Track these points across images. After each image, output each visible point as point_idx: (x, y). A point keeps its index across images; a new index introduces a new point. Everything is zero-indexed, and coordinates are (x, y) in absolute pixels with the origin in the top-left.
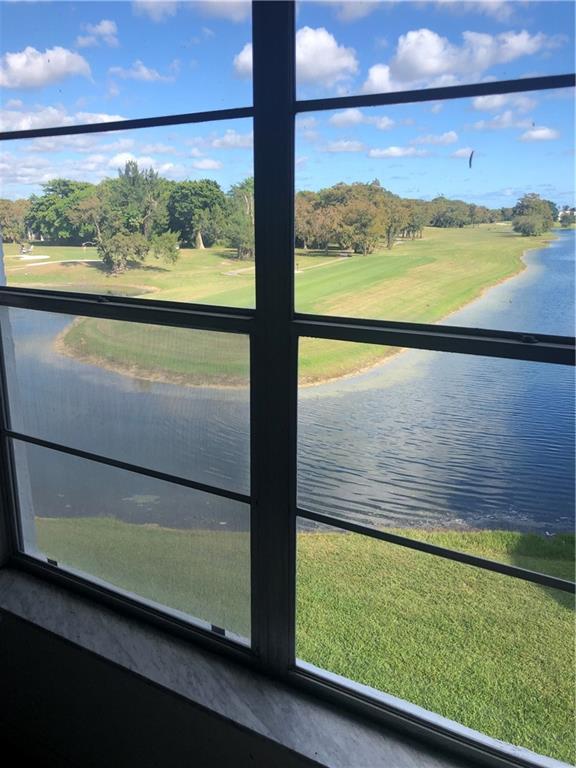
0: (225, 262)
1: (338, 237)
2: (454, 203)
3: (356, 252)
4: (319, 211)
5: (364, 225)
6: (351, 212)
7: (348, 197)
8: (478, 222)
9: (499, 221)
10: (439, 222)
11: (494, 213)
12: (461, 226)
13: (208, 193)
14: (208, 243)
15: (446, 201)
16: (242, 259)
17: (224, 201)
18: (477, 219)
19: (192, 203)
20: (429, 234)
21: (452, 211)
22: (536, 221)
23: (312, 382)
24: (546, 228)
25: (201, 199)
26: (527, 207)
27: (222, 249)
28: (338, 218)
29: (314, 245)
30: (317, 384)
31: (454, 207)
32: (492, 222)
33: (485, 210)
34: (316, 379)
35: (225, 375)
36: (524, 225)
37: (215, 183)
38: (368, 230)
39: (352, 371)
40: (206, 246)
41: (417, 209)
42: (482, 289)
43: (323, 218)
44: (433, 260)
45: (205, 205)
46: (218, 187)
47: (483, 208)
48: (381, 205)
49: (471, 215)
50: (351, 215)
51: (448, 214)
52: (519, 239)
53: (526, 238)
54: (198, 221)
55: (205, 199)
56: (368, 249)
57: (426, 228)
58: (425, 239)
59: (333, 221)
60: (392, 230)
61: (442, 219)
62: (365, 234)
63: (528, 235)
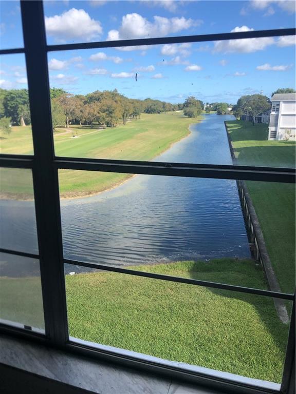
1: (98, 119)
2: (155, 101)
3: (107, 126)
4: (86, 105)
5: (111, 113)
6: (103, 105)
7: (101, 98)
8: (167, 111)
9: (178, 110)
10: (149, 111)
11: (174, 106)
12: (159, 113)
13: (26, 96)
15: (151, 100)
18: (167, 109)
19: (17, 101)
20: (144, 117)
21: (154, 105)
22: (194, 110)
24: (199, 113)
25: (22, 99)
26: (190, 103)
28: (97, 109)
29: (85, 123)
30: (91, 195)
31: (155, 103)
32: (174, 110)
34: (90, 193)
36: (189, 112)
38: (113, 115)
39: (109, 188)
40: (26, 124)
41: (137, 104)
42: (170, 144)
43: (89, 109)
44: (146, 130)
45: (25, 103)
47: (169, 104)
48: (119, 102)
49: (164, 107)
50: (103, 107)
51: (153, 107)
52: (186, 119)
53: (190, 119)
54: (21, 112)
55: (24, 100)
56: (113, 125)
57: (142, 114)
58: (142, 120)
59: (94, 111)
60: (125, 115)
61: (150, 109)
62: (111, 117)
63: (191, 117)
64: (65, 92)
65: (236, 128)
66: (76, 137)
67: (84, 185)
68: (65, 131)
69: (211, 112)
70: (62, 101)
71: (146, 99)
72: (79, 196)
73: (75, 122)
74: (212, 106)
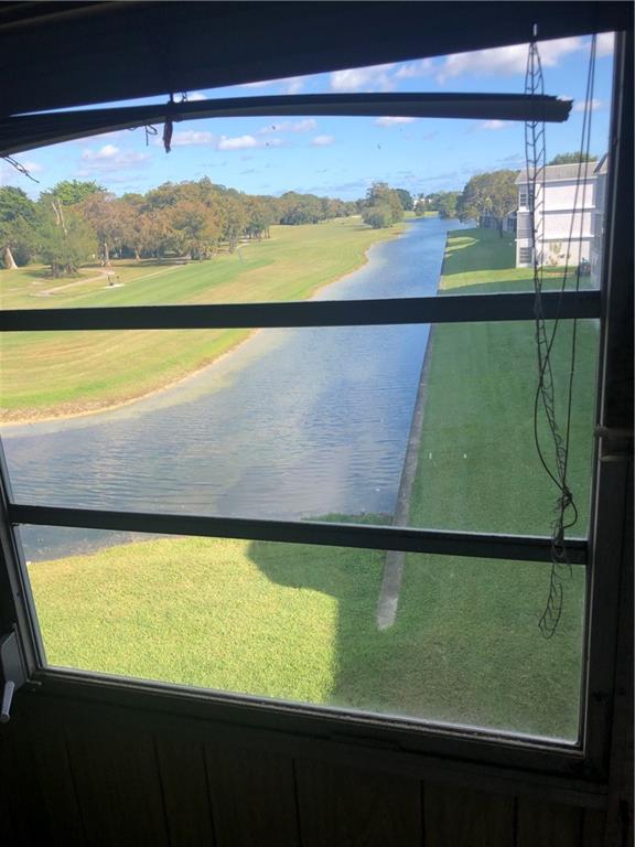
0: (37, 282)
1: (171, 243)
2: (304, 197)
3: (193, 259)
4: (143, 216)
5: (196, 229)
6: (179, 214)
7: (177, 198)
8: (331, 217)
9: (354, 214)
10: (290, 219)
11: (348, 205)
12: (315, 222)
13: (12, 203)
14: (21, 262)
15: (296, 196)
16: (57, 277)
17: (33, 210)
18: (330, 214)
20: (277, 232)
21: (303, 206)
22: (384, 211)
23: (108, 406)
24: (396, 218)
25: (4, 210)
26: (377, 196)
27: (38, 267)
28: (167, 223)
29: (146, 254)
30: (112, 408)
31: (305, 202)
32: (348, 215)
33: (339, 203)
34: (112, 402)
35: (7, 410)
36: (374, 216)
37: (19, 190)
38: (201, 233)
39: (154, 389)
40: (19, 264)
41: (262, 207)
43: (150, 223)
44: (271, 262)
45: (9, 217)
46: (23, 195)
47: (338, 201)
48: (215, 204)
49: (324, 210)
50: (179, 218)
51: (299, 210)
52: (370, 232)
53: (376, 232)
55: (9, 210)
56: (205, 254)
57: (271, 227)
58: (273, 239)
59: (162, 226)
60: (231, 231)
61: (294, 216)
62: (197, 237)
63: (379, 227)
64: (99, 189)
65: (465, 246)
67: (101, 385)
68: (101, 274)
69: (427, 214)
70: (91, 210)
71: (286, 194)
72: (86, 410)
73: (126, 252)
74: (430, 201)
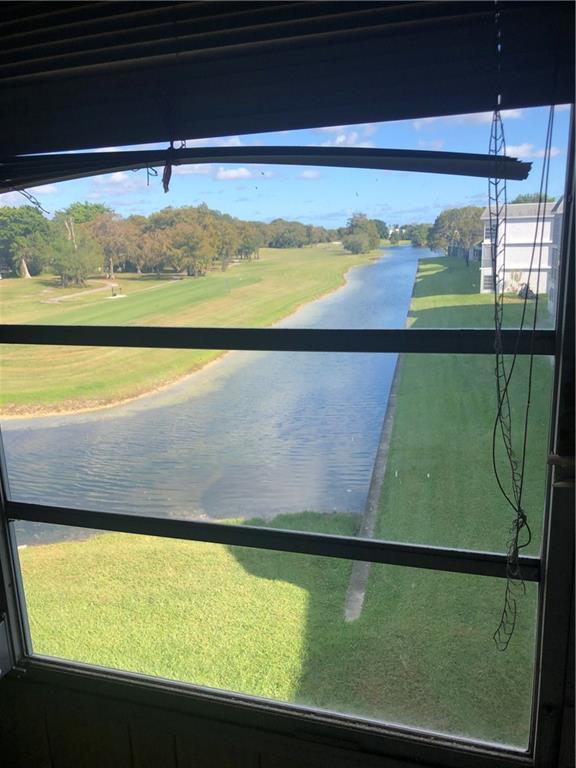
0: (47, 290)
1: (170, 260)
2: (290, 224)
3: (189, 275)
4: (146, 235)
5: (193, 249)
6: (178, 235)
7: (177, 220)
8: (314, 243)
9: (335, 241)
10: (279, 242)
11: (331, 233)
12: (300, 246)
13: (30, 220)
14: (34, 272)
15: (284, 223)
16: (66, 286)
17: (48, 227)
18: (314, 240)
19: (13, 230)
20: (265, 254)
21: (290, 232)
22: (362, 238)
23: (105, 404)
24: (373, 245)
25: (22, 226)
26: (356, 226)
27: (49, 277)
28: (167, 242)
29: (146, 269)
30: (109, 406)
31: (292, 228)
32: (329, 241)
33: (322, 230)
34: (109, 401)
35: (13, 405)
36: (352, 243)
37: (36, 209)
38: (197, 253)
39: (148, 390)
40: (32, 274)
41: (253, 231)
42: (299, 305)
43: (152, 242)
44: (260, 280)
45: (27, 232)
46: (40, 213)
47: (321, 228)
48: (211, 228)
49: (309, 236)
50: (178, 238)
51: (286, 235)
52: (349, 257)
53: (355, 256)
54: (18, 249)
55: (26, 226)
56: (200, 271)
57: (261, 249)
58: (262, 260)
59: (162, 245)
60: (224, 252)
61: (281, 240)
62: (194, 256)
63: (357, 253)
64: (108, 211)
65: (434, 272)
66: (118, 296)
67: (100, 386)
68: (104, 285)
69: (401, 243)
70: (100, 228)
71: (275, 221)
72: (85, 407)
73: (129, 267)
74: (404, 231)
